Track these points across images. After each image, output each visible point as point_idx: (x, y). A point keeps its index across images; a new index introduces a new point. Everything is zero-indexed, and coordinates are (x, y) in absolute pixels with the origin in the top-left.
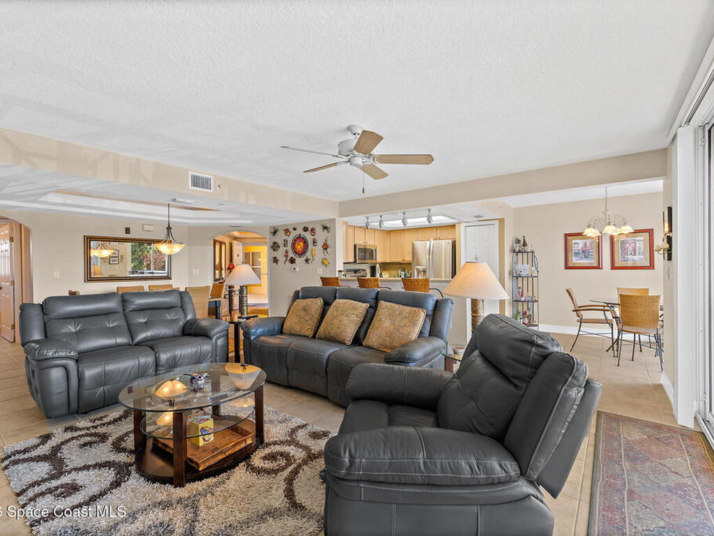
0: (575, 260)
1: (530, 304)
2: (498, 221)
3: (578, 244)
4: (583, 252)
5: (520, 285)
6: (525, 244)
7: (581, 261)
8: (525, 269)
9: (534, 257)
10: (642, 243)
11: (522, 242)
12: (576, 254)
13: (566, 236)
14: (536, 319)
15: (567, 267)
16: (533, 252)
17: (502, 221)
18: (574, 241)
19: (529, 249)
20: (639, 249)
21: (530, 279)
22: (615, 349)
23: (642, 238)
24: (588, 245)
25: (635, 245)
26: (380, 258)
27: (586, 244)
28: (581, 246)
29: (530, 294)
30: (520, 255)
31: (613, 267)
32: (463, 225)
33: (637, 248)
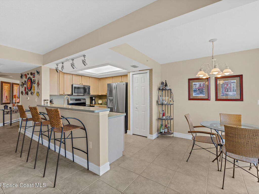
0: (194, 95)
1: (169, 121)
2: (149, 70)
3: (196, 85)
4: (199, 89)
5: (164, 109)
6: (166, 85)
7: (197, 95)
8: (166, 99)
9: (171, 92)
10: (235, 84)
11: (165, 84)
12: (195, 91)
13: (189, 80)
14: (172, 129)
15: (190, 99)
16: (170, 90)
17: (151, 70)
18: (194, 83)
19: (168, 88)
20: (233, 87)
21: (169, 106)
22: (219, 160)
23: (235, 81)
24: (202, 85)
25: (231, 85)
26: (92, 93)
27: (200, 85)
28: (198, 86)
29: (169, 115)
30: (164, 91)
31: (217, 99)
32: (131, 74)
33: (232, 87)
